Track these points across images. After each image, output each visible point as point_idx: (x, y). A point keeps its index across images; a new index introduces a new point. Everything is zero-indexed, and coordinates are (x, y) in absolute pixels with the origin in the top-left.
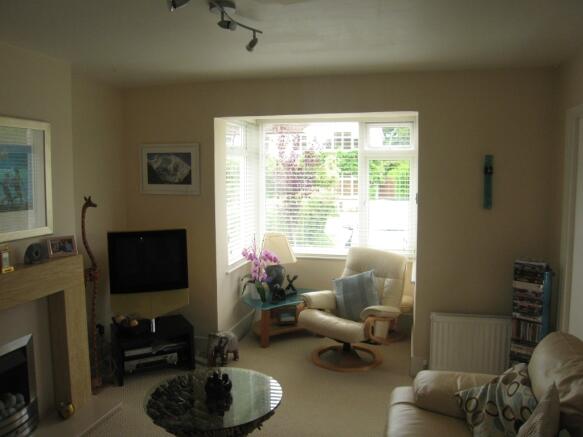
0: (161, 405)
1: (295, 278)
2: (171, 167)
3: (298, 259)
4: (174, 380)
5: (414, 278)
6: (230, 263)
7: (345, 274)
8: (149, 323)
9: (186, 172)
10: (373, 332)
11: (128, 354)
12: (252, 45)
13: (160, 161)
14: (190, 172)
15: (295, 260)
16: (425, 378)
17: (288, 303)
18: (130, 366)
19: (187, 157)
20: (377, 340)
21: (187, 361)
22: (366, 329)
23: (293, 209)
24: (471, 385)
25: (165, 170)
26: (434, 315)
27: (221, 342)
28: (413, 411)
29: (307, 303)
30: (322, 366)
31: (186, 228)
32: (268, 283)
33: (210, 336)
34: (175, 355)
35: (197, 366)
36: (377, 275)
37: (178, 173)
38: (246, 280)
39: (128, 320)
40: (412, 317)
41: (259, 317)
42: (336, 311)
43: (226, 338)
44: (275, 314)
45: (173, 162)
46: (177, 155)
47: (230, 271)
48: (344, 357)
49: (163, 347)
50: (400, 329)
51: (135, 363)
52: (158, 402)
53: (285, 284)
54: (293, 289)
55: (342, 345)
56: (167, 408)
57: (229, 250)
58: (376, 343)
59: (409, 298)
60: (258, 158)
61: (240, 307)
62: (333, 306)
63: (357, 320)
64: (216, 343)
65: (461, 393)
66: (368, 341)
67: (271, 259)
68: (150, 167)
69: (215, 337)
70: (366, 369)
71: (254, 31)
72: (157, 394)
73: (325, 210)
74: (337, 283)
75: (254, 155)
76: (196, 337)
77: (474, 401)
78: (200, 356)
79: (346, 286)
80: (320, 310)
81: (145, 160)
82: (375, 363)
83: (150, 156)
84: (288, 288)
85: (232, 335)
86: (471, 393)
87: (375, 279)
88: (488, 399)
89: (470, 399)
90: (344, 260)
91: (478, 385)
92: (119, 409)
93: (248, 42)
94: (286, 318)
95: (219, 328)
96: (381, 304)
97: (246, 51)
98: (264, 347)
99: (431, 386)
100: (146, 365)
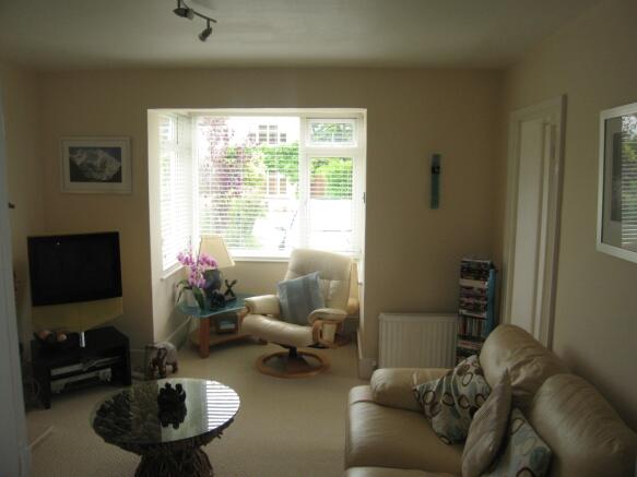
0: (110, 421)
1: (234, 282)
2: (97, 163)
3: (236, 262)
4: (119, 396)
5: (361, 278)
6: (165, 268)
7: (288, 277)
8: (77, 336)
9: (115, 169)
10: (321, 336)
11: (55, 372)
12: (205, 35)
13: (85, 156)
14: (120, 168)
15: (233, 264)
16: (381, 376)
17: (228, 310)
18: (58, 385)
19: (116, 153)
20: (326, 344)
21: (122, 377)
22: (314, 332)
23: (223, 210)
24: (427, 380)
25: (91, 166)
26: (382, 316)
27: (159, 353)
28: (373, 408)
29: (251, 309)
30: (273, 375)
31: (117, 230)
32: (204, 289)
33: (147, 348)
34: (109, 370)
35: (133, 381)
36: (322, 278)
37: (107, 170)
38: (181, 286)
39: (54, 335)
40: (358, 321)
41: (195, 324)
42: (280, 315)
43: (164, 349)
44: (214, 321)
45: (101, 157)
46: (104, 149)
47: (165, 277)
48: (291, 363)
49: (95, 363)
50: (347, 332)
51: (65, 381)
52: (105, 419)
53: (223, 290)
54: (233, 294)
55: (287, 350)
56: (117, 424)
57: (164, 254)
58: (324, 348)
59: (358, 297)
60: (190, 154)
61: (176, 316)
62: (277, 310)
63: (302, 324)
64: (154, 355)
65: (418, 387)
66: (316, 345)
67: (208, 263)
68: (73, 164)
69: (153, 348)
70: (314, 374)
71: (209, 20)
72: (103, 411)
73: (253, 211)
74: (281, 286)
75: (187, 150)
76: (131, 350)
77: (431, 394)
78: (136, 370)
79: (290, 289)
80: (265, 315)
81: (67, 156)
82: (322, 368)
83: (73, 150)
84: (227, 293)
85: (171, 346)
86: (428, 387)
87: (320, 281)
88: (444, 390)
89: (427, 392)
90: (287, 263)
91: (434, 379)
93: (201, 31)
94: (226, 326)
95: (155, 341)
96: (327, 307)
97: (199, 41)
98: (204, 356)
99: (389, 384)
100: (74, 383)
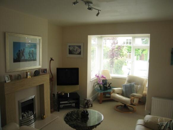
0: (68, 118)
1: (111, 83)
2: (75, 49)
3: (112, 78)
4: (73, 111)
5: (147, 86)
6: (91, 78)
7: (126, 83)
8: (67, 94)
9: (80, 51)
10: (133, 102)
11: (61, 103)
12: (98, 14)
13: (72, 48)
15: (111, 78)
16: (148, 117)
17: (108, 91)
18: (62, 106)
19: (80, 47)
21: (77, 106)
22: (131, 100)
24: (163, 121)
25: (74, 50)
26: (153, 98)
27: (87, 101)
28: (143, 127)
29: (114, 91)
30: (118, 111)
31: (79, 67)
32: (103, 85)
33: (84, 99)
34: (74, 104)
35: (80, 107)
36: (136, 84)
37: (77, 52)
38: (96, 83)
39: (61, 93)
40: (146, 97)
41: (99, 95)
42: (122, 94)
43: (89, 100)
44: (104, 94)
45: (76, 48)
46: (77, 46)
47: (91, 81)
48: (124, 108)
49: (71, 102)
50: (142, 101)
51: (63, 105)
52: (68, 117)
53: (108, 85)
54: (110, 87)
55: (124, 105)
56: (70, 119)
57: (91, 74)
58: (134, 105)
59: (145, 92)
60: (101, 47)
61: (94, 91)
62: (121, 92)
63: (129, 97)
64: (86, 101)
65: (159, 123)
66: (132, 104)
67: (104, 77)
68: (69, 50)
69: (86, 100)
70: (131, 113)
71: (99, 10)
72: (67, 115)
74: (123, 86)
75: (100, 46)
76: (80, 99)
77: (163, 127)
78: (81, 105)
79: (126, 87)
80: (118, 94)
81: (68, 48)
82: (134, 111)
83: (69, 46)
84: (109, 86)
85: (91, 99)
86: (163, 124)
87: (135, 85)
88: (168, 127)
89: (162, 126)
90: (126, 79)
91: (165, 122)
92: (58, 118)
93: (96, 14)
94: (107, 95)
95: (87, 97)
96: (136, 93)
97: (96, 16)
98: (100, 103)
99: (149, 120)
100: (66, 106)
